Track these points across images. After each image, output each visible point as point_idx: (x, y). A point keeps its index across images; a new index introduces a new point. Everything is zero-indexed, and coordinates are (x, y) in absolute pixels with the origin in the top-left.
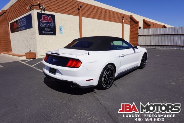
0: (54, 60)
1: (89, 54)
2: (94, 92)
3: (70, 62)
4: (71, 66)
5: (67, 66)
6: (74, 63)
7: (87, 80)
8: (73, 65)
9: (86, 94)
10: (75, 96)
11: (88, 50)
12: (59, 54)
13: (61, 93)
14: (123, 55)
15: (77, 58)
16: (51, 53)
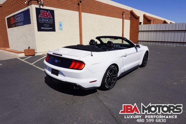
0: (56, 61)
1: (92, 56)
2: (97, 92)
3: (73, 64)
4: (75, 68)
5: (70, 67)
6: (78, 64)
7: (90, 82)
8: (76, 66)
9: (89, 95)
10: (77, 97)
11: (91, 51)
12: (62, 55)
13: (64, 94)
14: (126, 55)
15: (81, 60)
16: (53, 54)
